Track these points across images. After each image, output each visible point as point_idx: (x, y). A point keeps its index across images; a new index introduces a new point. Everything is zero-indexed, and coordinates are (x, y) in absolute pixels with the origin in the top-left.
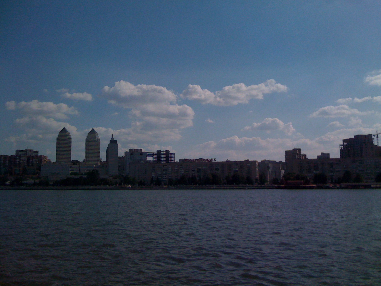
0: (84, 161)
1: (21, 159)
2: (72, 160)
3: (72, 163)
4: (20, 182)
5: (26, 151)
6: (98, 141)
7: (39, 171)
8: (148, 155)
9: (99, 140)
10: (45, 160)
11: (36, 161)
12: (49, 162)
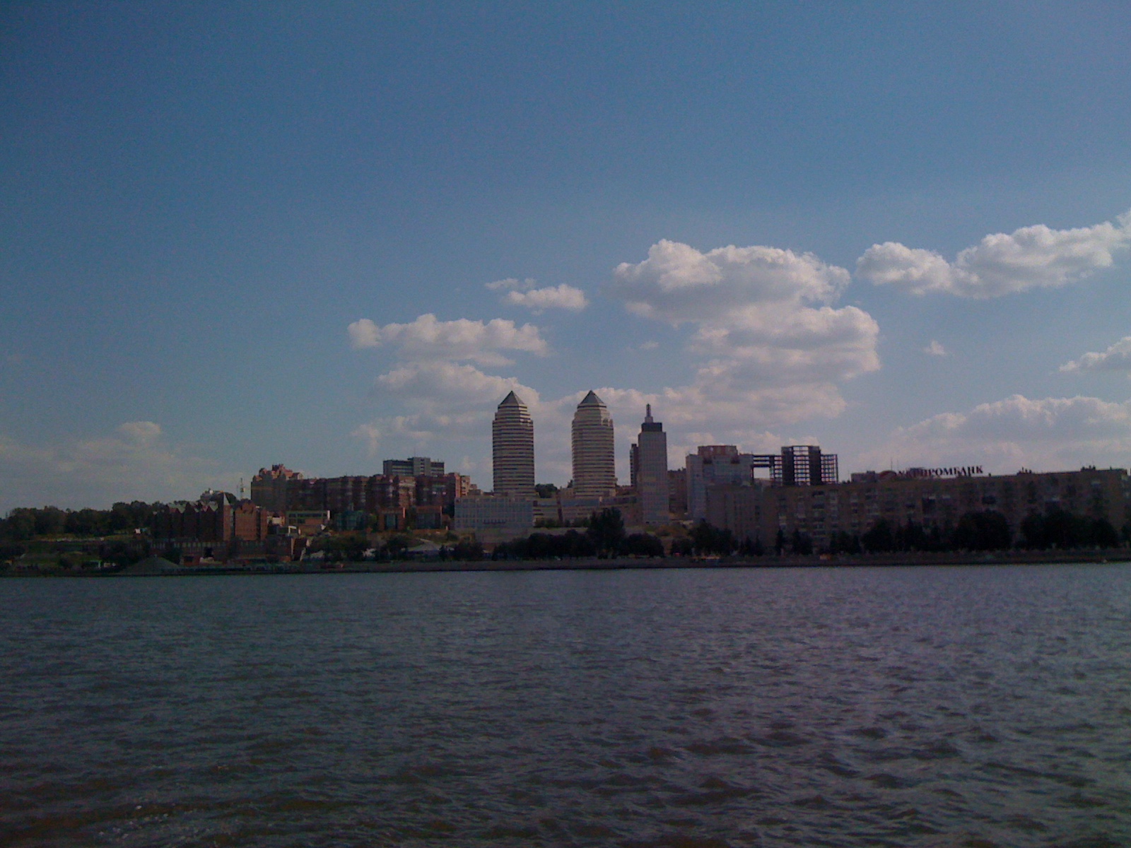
0: (570, 486)
1: (400, 484)
2: (536, 483)
3: (538, 493)
4: (403, 549)
5: (410, 463)
6: (607, 425)
7: (449, 519)
8: (755, 463)
9: (609, 424)
10: (464, 485)
11: (439, 490)
12: (475, 492)
